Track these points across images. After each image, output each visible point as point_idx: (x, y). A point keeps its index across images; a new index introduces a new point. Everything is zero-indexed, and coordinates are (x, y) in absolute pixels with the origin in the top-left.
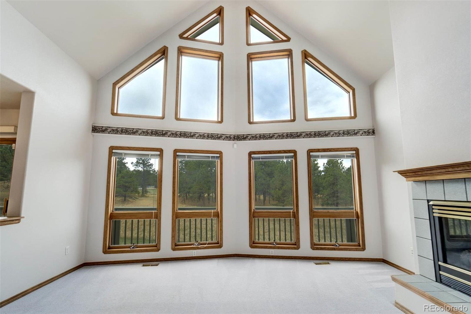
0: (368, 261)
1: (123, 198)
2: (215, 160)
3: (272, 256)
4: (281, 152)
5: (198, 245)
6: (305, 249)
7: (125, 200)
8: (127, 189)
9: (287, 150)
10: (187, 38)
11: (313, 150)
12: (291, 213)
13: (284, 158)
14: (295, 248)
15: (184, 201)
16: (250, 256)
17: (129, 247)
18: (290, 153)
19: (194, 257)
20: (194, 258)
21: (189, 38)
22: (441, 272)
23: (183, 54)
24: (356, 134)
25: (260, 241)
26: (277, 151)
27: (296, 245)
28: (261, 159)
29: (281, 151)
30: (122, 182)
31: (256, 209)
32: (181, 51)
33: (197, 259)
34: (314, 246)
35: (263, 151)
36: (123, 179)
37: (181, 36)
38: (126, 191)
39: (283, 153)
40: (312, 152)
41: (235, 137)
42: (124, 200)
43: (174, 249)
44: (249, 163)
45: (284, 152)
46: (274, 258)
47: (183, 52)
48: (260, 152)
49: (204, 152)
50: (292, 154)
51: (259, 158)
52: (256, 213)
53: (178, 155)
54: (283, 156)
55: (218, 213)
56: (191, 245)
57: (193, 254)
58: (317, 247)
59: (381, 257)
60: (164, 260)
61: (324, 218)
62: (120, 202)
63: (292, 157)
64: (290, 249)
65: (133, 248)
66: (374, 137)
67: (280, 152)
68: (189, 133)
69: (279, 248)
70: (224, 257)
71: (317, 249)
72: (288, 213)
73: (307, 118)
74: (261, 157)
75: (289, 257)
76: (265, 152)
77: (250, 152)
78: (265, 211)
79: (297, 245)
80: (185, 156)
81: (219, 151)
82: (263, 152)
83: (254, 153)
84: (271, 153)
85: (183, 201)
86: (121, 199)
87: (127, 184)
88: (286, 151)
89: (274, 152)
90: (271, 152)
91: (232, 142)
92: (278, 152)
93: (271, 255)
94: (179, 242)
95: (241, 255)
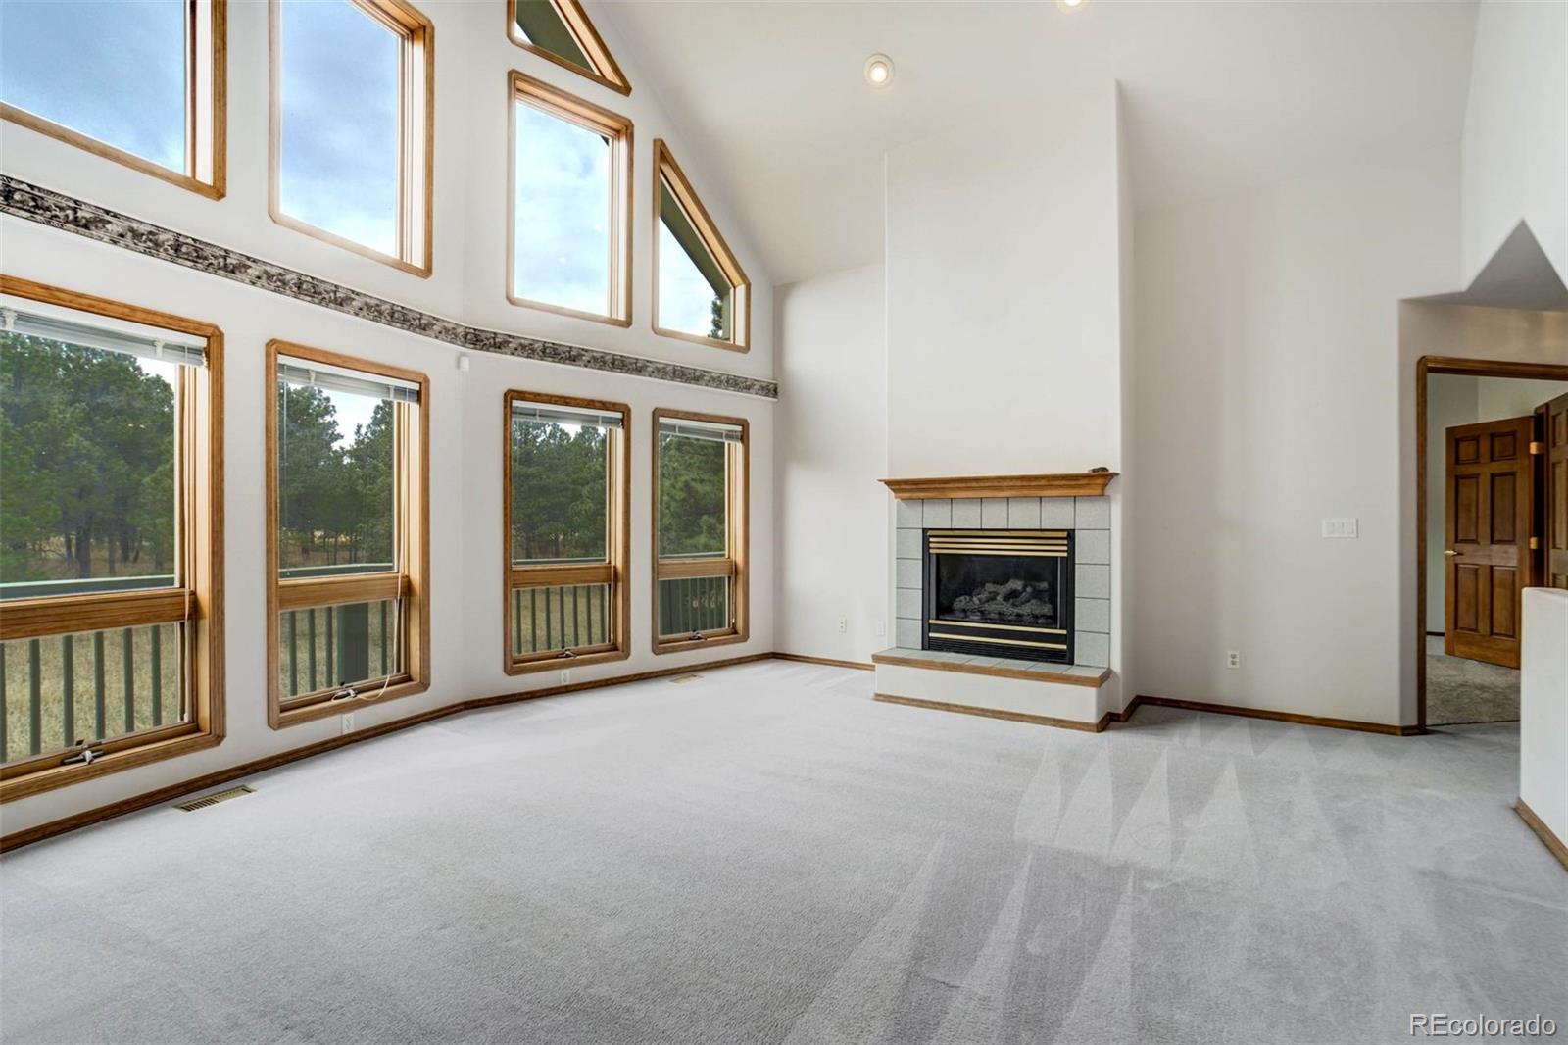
0: (752, 661)
2: (391, 399)
3: (567, 687)
4: (594, 405)
6: (641, 655)
9: (610, 403)
11: (667, 412)
13: (600, 422)
18: (615, 410)
19: (349, 736)
20: (347, 740)
22: (931, 635)
24: (748, 388)
25: (523, 653)
27: (617, 649)
28: (538, 417)
29: (593, 401)
33: (357, 741)
34: (659, 646)
35: (547, 395)
39: (599, 408)
41: (467, 335)
43: (277, 725)
45: (600, 405)
46: (585, 689)
48: (534, 394)
49: (375, 368)
50: (619, 415)
51: (533, 412)
53: (283, 365)
54: (597, 416)
55: (395, 581)
56: (330, 699)
57: (345, 728)
58: (665, 648)
59: (770, 649)
60: (245, 771)
63: (618, 421)
66: (774, 403)
67: (591, 403)
68: (329, 288)
69: (583, 662)
70: (434, 718)
71: (666, 651)
73: (655, 326)
74: (542, 410)
75: (607, 680)
77: (510, 391)
78: (540, 566)
79: (620, 648)
80: (307, 371)
81: (422, 375)
82: (546, 398)
83: (522, 395)
84: (569, 404)
88: (607, 405)
90: (568, 400)
92: (586, 403)
93: (563, 684)
95: (480, 701)
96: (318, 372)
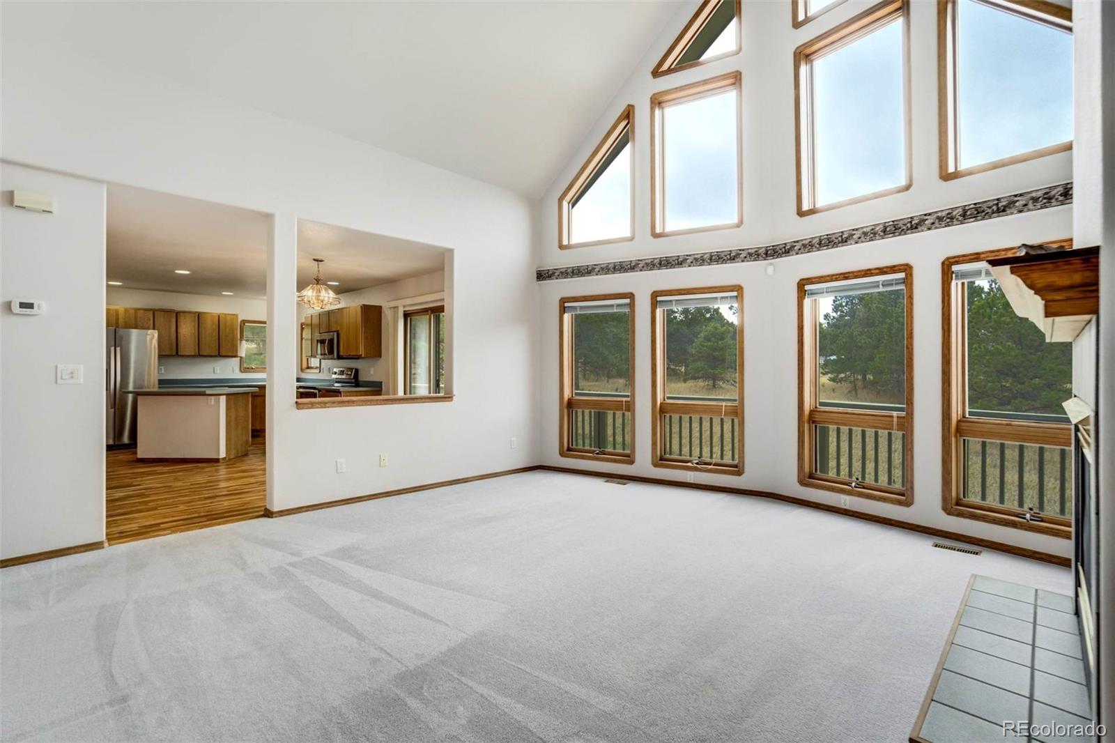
1: (711, 382)
3: (846, 510)
4: (872, 273)
5: (697, 464)
6: (927, 508)
7: (714, 386)
8: (717, 363)
9: (887, 267)
10: (670, 71)
11: (961, 259)
12: (895, 420)
14: (900, 503)
15: (856, 392)
16: (800, 502)
17: (592, 452)
18: (895, 272)
19: (689, 483)
21: (673, 69)
23: (664, 105)
25: (827, 475)
26: (863, 271)
27: (903, 495)
28: (827, 292)
30: (705, 348)
31: (820, 405)
32: (657, 102)
33: (693, 488)
34: (954, 505)
35: (829, 276)
36: (709, 343)
37: (656, 73)
38: (715, 368)
39: (877, 274)
40: (957, 263)
41: (767, 252)
42: (712, 387)
43: (655, 465)
44: (798, 305)
45: (877, 271)
46: (849, 515)
47: (663, 102)
48: (822, 277)
49: (706, 291)
50: (901, 275)
51: (822, 291)
52: (817, 413)
53: (660, 301)
54: (878, 282)
55: (736, 408)
56: (688, 463)
57: (688, 478)
58: (961, 511)
60: (640, 479)
61: (985, 440)
62: (704, 390)
63: (897, 282)
64: (888, 503)
65: (597, 454)
67: (869, 272)
68: (674, 258)
69: (860, 495)
70: (746, 494)
71: (961, 515)
72: (888, 419)
73: (944, 174)
74: (827, 288)
75: (885, 519)
76: (834, 277)
77: (801, 280)
78: (841, 409)
79: (906, 495)
80: (671, 301)
81: (735, 286)
82: (828, 278)
83: (810, 281)
84: (846, 278)
85: (854, 392)
86: (706, 383)
87: (716, 354)
88: (885, 270)
89: (855, 274)
90: (847, 275)
91: (761, 264)
92: (863, 273)
93: (846, 507)
94: (680, 455)
95: (781, 496)
96: (677, 300)
